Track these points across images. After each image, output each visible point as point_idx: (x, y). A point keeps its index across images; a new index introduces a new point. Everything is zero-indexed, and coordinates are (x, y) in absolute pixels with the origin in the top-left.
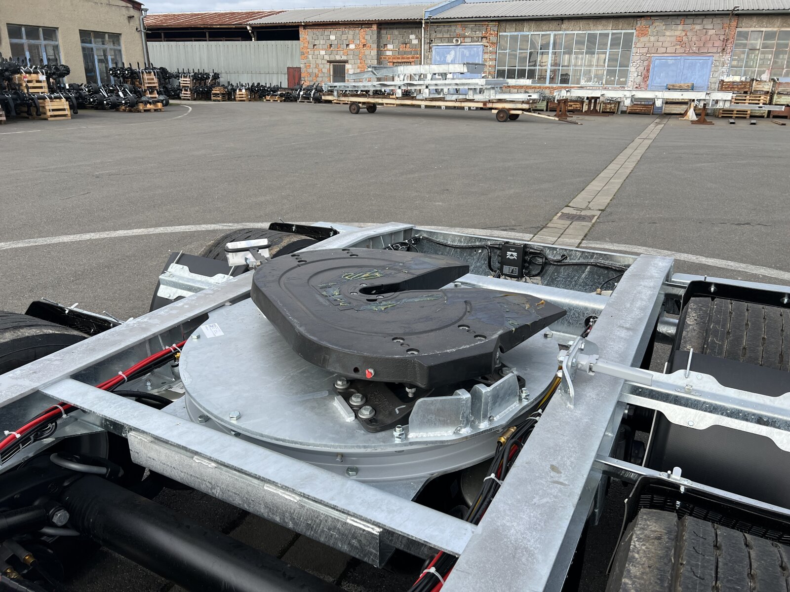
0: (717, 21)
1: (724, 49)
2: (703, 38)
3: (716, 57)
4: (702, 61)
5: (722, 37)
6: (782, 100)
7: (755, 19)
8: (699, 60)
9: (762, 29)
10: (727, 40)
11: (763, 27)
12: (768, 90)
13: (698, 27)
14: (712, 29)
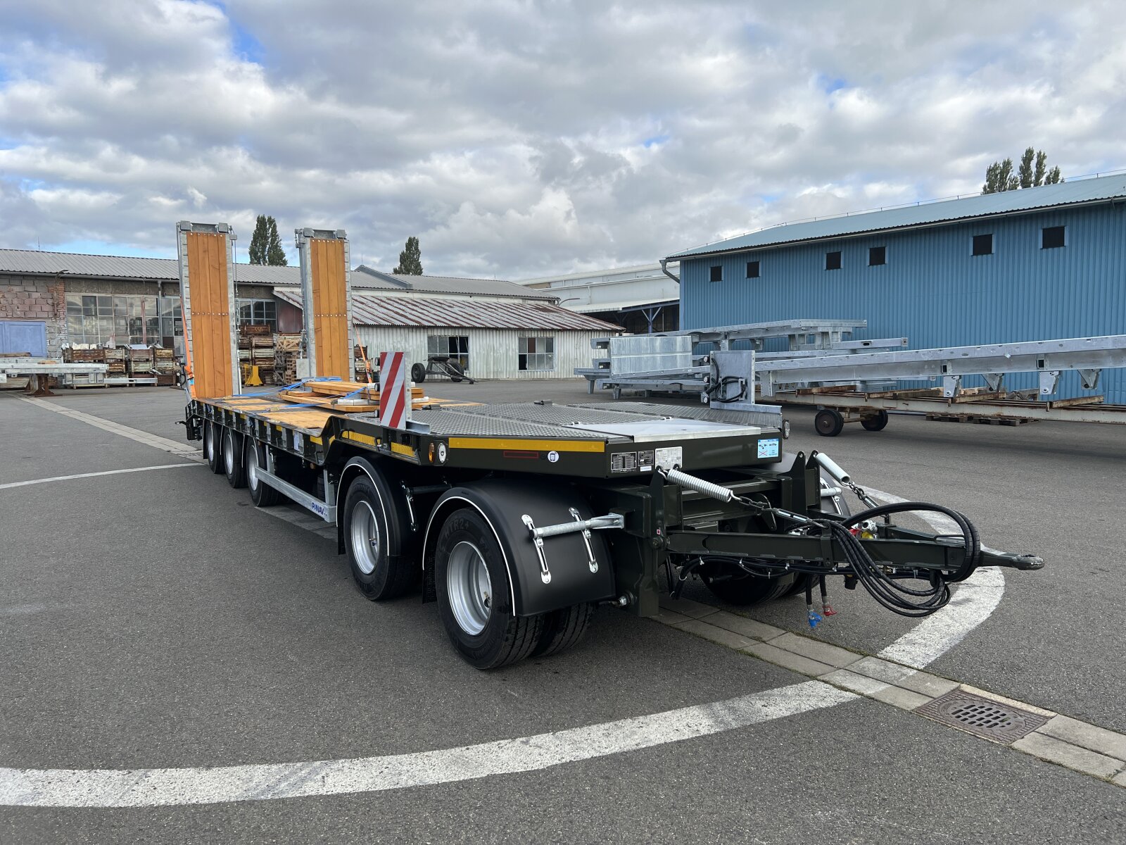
0: (40, 283)
1: (56, 315)
2: (27, 301)
3: (49, 323)
4: (32, 327)
5: (50, 301)
6: (141, 368)
7: (83, 283)
8: (28, 327)
9: (94, 295)
10: (58, 304)
11: (95, 292)
12: (121, 358)
13: (16, 289)
14: (37, 293)
